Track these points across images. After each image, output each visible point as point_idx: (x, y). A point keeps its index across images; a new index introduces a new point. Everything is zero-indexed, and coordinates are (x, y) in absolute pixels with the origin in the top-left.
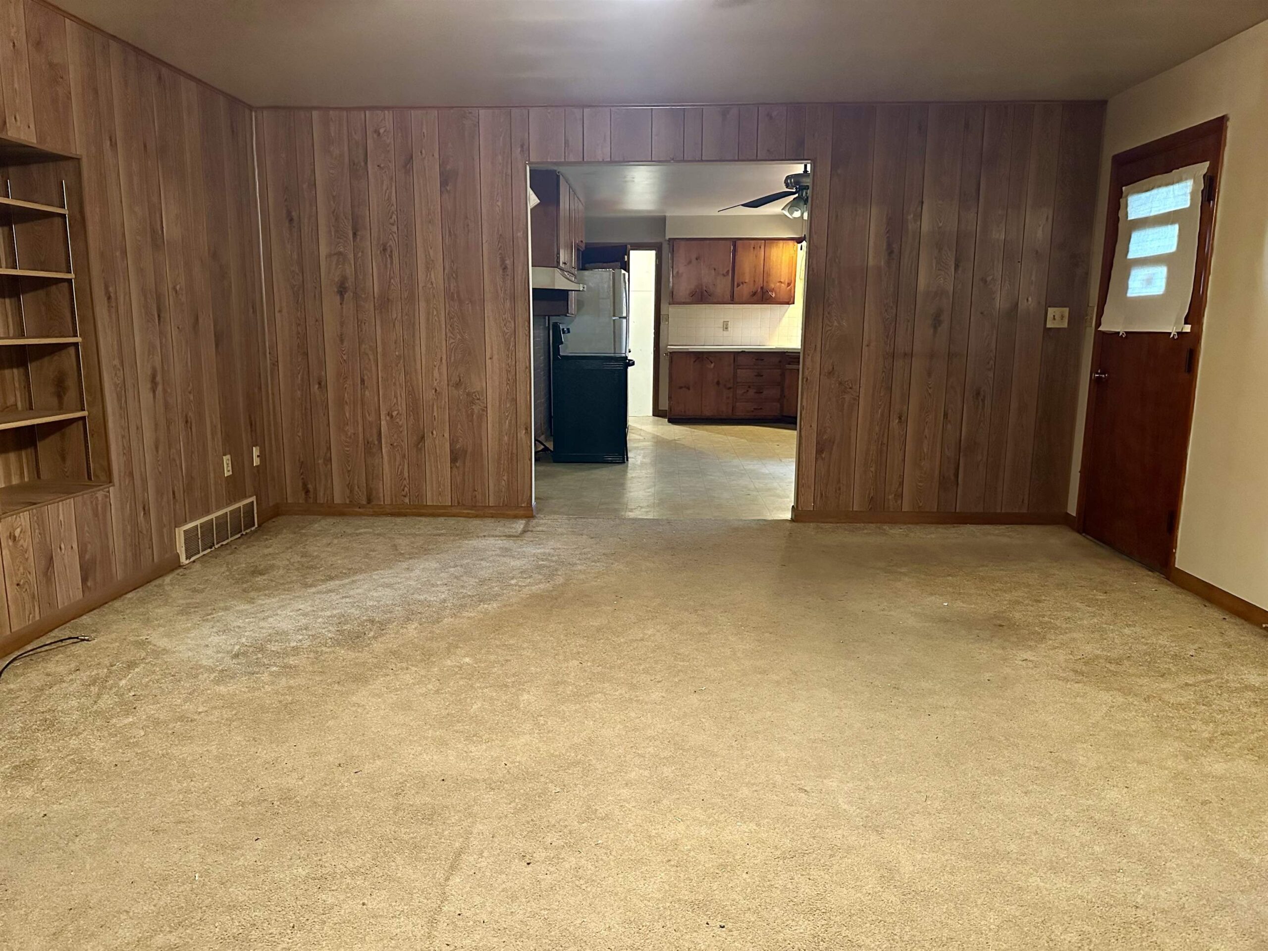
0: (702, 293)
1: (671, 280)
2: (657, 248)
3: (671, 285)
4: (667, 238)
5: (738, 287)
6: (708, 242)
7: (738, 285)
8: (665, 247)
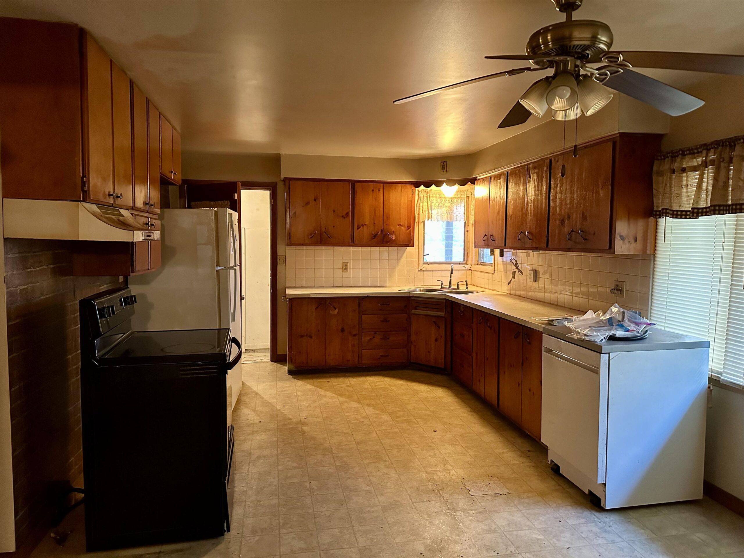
0: (321, 234)
1: (288, 221)
2: (272, 188)
3: (288, 225)
4: (282, 177)
5: (358, 229)
6: (326, 183)
7: (358, 228)
8: (280, 188)
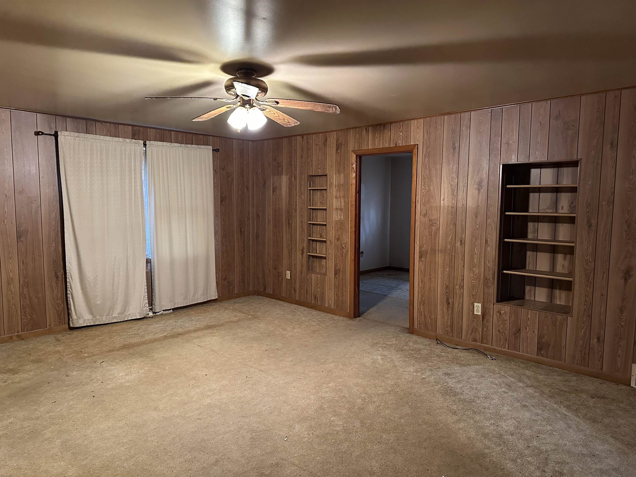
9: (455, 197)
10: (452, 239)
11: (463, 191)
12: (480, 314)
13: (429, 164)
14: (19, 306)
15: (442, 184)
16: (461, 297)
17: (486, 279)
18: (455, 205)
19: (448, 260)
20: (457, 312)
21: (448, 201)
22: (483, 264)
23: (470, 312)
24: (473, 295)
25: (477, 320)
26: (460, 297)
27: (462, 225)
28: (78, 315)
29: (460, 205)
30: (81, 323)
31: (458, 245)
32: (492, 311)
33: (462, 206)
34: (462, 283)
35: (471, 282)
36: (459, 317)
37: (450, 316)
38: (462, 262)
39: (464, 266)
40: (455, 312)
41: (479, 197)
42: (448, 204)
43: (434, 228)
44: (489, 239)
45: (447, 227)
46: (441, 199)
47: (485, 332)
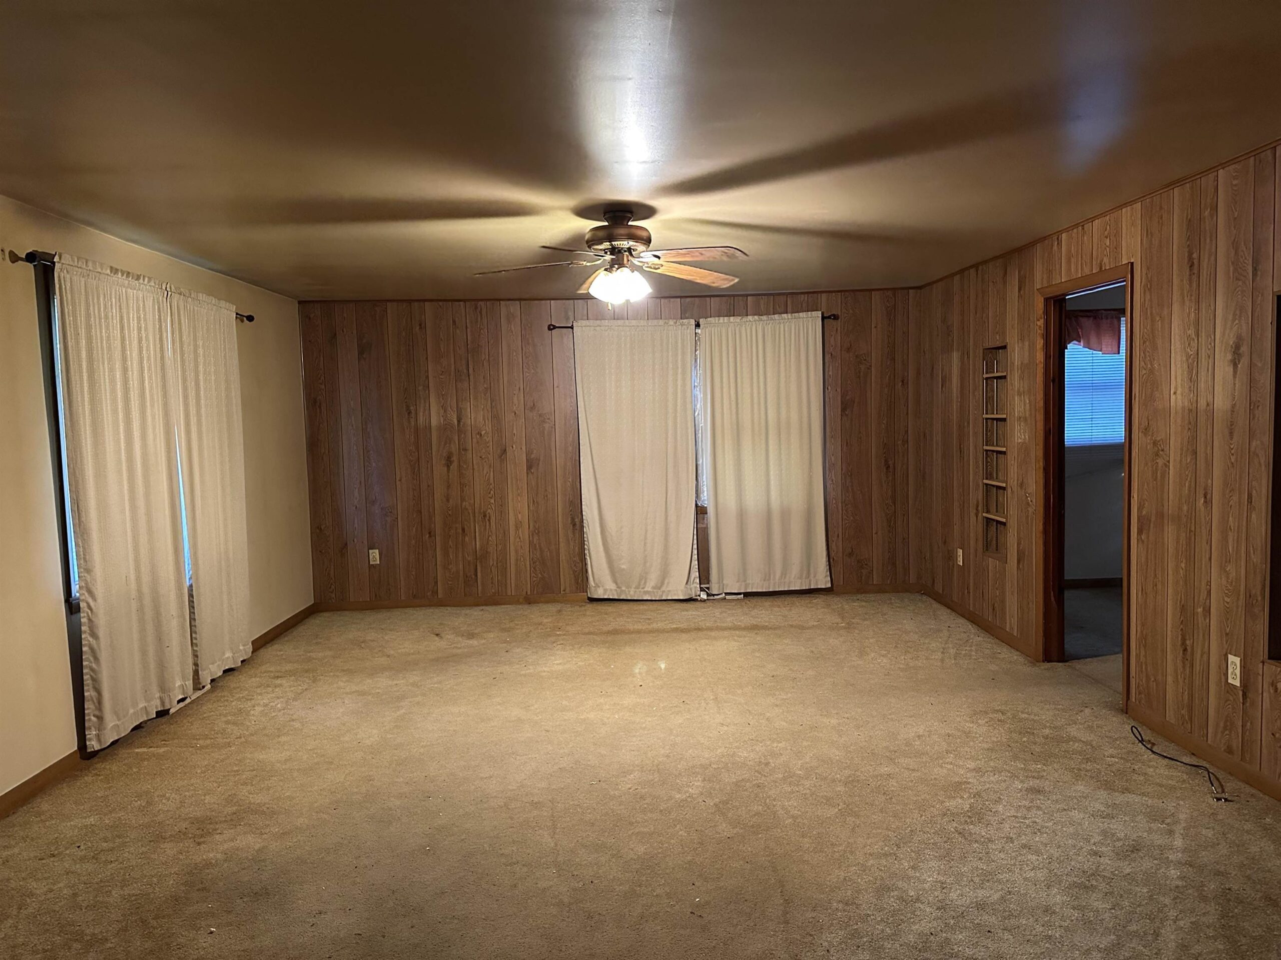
9: (1194, 385)
10: (1189, 491)
11: (1208, 370)
12: (1237, 683)
13: (1151, 308)
14: (528, 559)
15: (1173, 355)
16: (1207, 637)
17: (1249, 596)
18: (1194, 405)
19: (1184, 542)
20: (1199, 673)
21: (1182, 395)
22: (1243, 555)
23: (1221, 679)
24: (1227, 634)
25: (1234, 700)
26: (1204, 635)
27: (1207, 454)
28: (597, 581)
29: (1202, 404)
30: (600, 594)
31: (1201, 505)
32: (1260, 678)
33: (1205, 406)
34: (1208, 604)
35: (1224, 600)
36: (1203, 685)
37: (1187, 681)
38: (1208, 548)
39: (1210, 559)
40: (1196, 671)
41: (1235, 384)
42: (1182, 403)
43: (1160, 462)
44: (1254, 492)
45: (1181, 460)
46: (1172, 392)
47: (1247, 734)
